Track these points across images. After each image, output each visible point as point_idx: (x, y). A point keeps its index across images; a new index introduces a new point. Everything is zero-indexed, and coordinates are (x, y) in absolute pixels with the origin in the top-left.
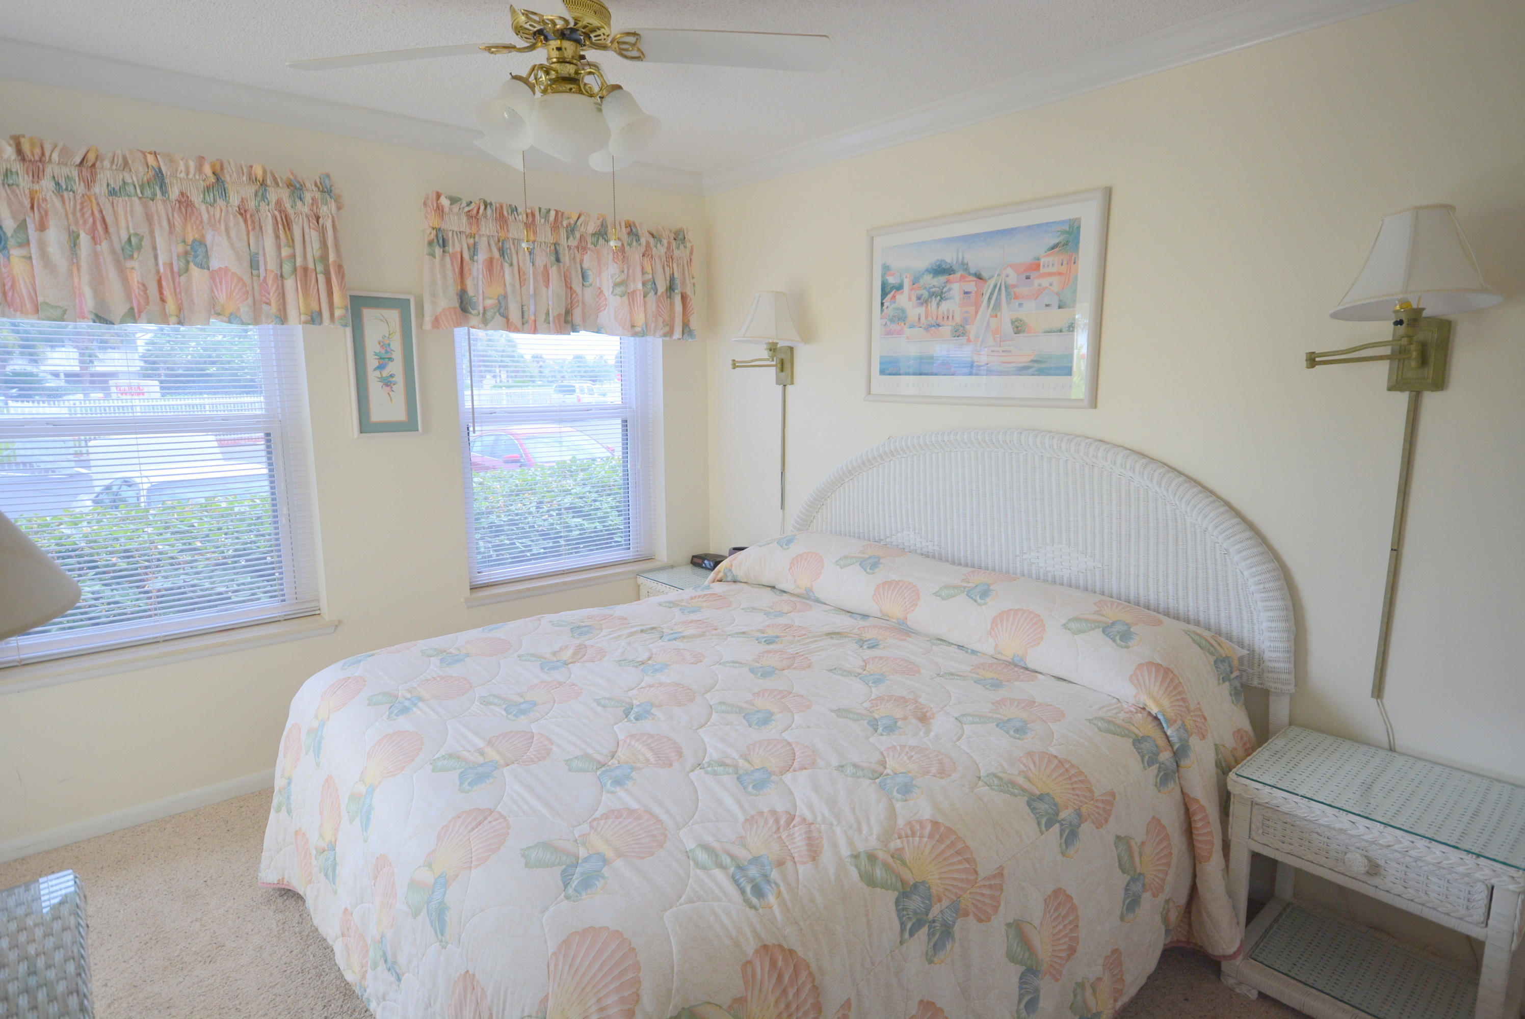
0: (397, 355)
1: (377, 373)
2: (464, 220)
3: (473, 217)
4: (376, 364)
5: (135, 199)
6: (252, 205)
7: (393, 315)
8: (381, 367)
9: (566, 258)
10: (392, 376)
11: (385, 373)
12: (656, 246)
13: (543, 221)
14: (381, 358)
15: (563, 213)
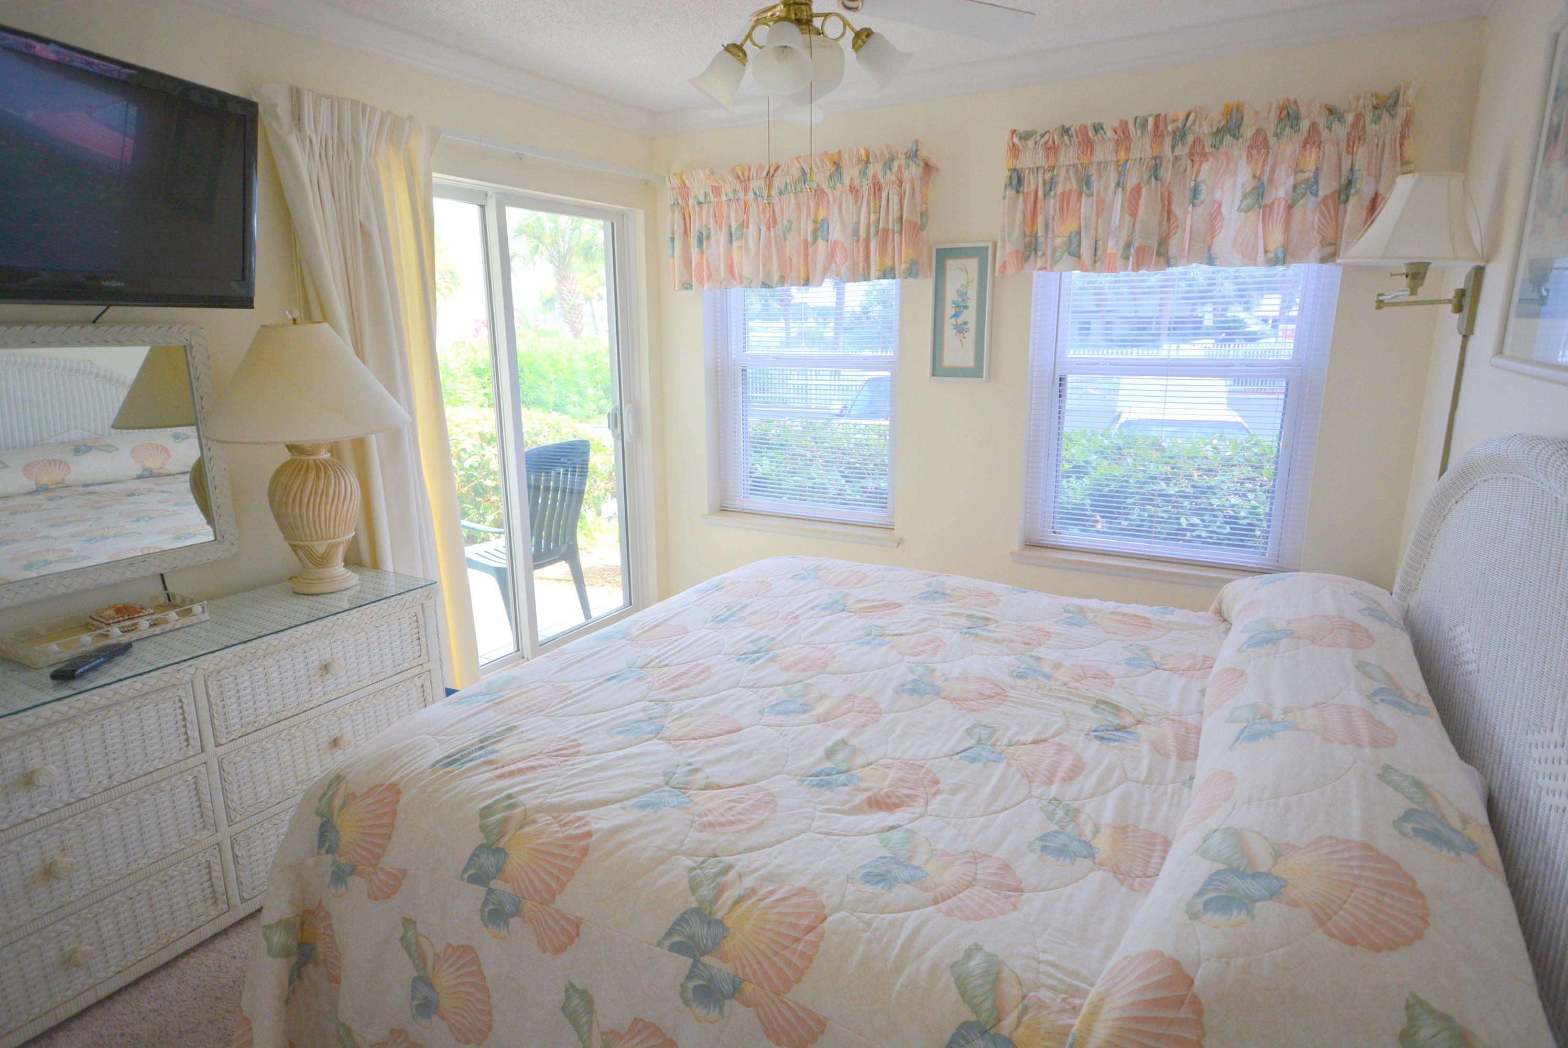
0: (972, 303)
1: (953, 321)
2: (1041, 152)
3: (1052, 149)
4: (953, 312)
5: (792, 195)
6: (857, 182)
7: (972, 264)
8: (956, 315)
9: (1167, 174)
10: (965, 323)
11: (960, 321)
12: (1329, 128)
13: (1139, 132)
14: (957, 306)
15: (1165, 117)
